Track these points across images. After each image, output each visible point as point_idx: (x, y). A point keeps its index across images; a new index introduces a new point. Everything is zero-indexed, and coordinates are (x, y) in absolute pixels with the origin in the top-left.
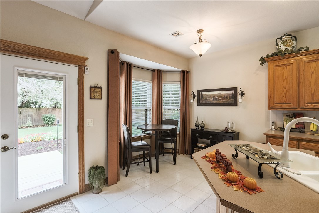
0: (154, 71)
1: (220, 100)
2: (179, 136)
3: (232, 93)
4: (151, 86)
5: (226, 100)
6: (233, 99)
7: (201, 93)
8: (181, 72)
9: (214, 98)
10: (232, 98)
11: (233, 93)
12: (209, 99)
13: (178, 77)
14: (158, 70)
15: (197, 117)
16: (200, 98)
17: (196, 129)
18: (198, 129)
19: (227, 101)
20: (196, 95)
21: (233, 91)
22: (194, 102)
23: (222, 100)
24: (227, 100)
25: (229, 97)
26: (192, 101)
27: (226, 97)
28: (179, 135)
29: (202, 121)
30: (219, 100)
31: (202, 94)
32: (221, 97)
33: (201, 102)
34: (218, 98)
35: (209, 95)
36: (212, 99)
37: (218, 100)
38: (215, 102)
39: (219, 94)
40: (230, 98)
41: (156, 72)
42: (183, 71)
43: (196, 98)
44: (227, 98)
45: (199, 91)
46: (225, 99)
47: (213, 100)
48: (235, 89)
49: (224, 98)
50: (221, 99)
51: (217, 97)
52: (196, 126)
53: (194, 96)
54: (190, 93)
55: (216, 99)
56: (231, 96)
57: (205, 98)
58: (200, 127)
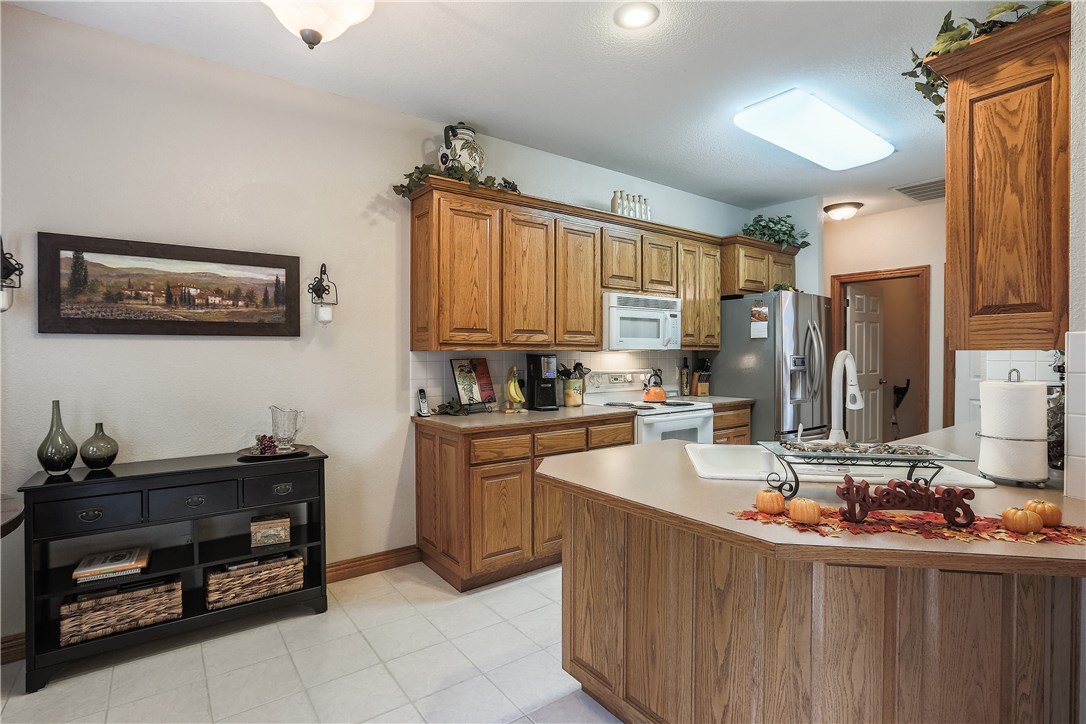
1: (214, 306)
3: (278, 280)
5: (245, 310)
6: (283, 308)
7: (67, 254)
9: (176, 293)
10: (277, 302)
11: (283, 279)
12: (138, 297)
15: (56, 404)
16: (64, 283)
17: (51, 479)
18: (67, 478)
19: (251, 315)
20: (27, 259)
21: (281, 274)
23: (220, 309)
24: (252, 309)
25: (260, 298)
27: (244, 293)
29: (99, 426)
30: (207, 304)
31: (78, 264)
32: (218, 292)
33: (71, 310)
34: (200, 296)
35: (141, 274)
36: (162, 300)
37: (201, 306)
38: (181, 313)
39: (205, 275)
40: (266, 300)
44: (250, 297)
45: (51, 242)
46: (240, 303)
47: (169, 300)
48: (291, 264)
49: (235, 296)
50: (217, 300)
51: (193, 291)
52: (47, 462)
55: (188, 301)
56: (271, 292)
57: (103, 290)
58: (78, 463)
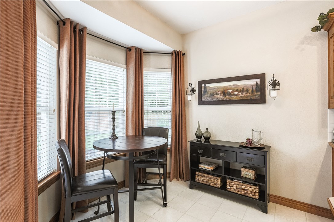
0: (129, 49)
1: (236, 95)
2: (171, 152)
3: (257, 83)
4: (125, 73)
5: (245, 95)
6: (259, 93)
7: (203, 85)
8: (172, 53)
9: (226, 92)
10: (257, 91)
11: (259, 83)
12: (217, 94)
13: (167, 61)
14: (136, 49)
15: (199, 122)
16: (203, 93)
17: (197, 141)
18: (200, 141)
19: (247, 97)
20: (196, 88)
21: (258, 81)
22: (192, 99)
23: (238, 96)
24: (247, 95)
25: (250, 90)
26: (189, 98)
27: (245, 89)
28: (171, 150)
29: (207, 129)
30: (234, 94)
31: (205, 87)
32: (237, 90)
33: (204, 99)
34: (232, 92)
35: (217, 88)
36: (222, 95)
37: (232, 95)
38: (227, 98)
39: (233, 85)
40: (252, 91)
41: (133, 50)
42: (175, 52)
43: (196, 93)
44: (247, 90)
45: (200, 83)
46: (244, 93)
47: (224, 94)
48: (262, 77)
49: (242, 91)
50: (237, 93)
51: (230, 91)
52: (197, 137)
53: (193, 91)
54: (187, 86)
55: (229, 94)
56: (254, 88)
57: (209, 93)
58: (203, 138)
